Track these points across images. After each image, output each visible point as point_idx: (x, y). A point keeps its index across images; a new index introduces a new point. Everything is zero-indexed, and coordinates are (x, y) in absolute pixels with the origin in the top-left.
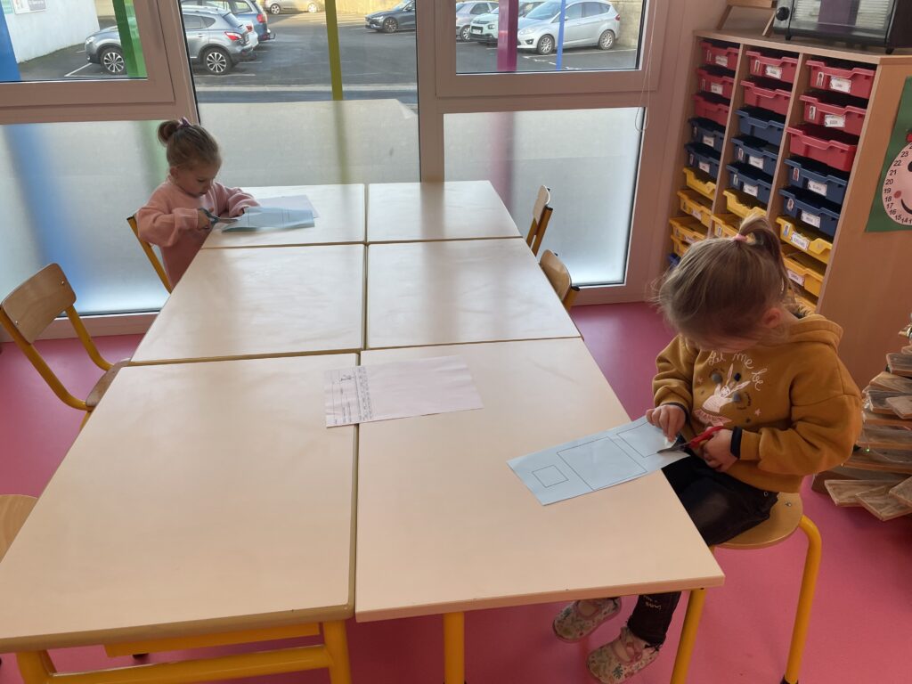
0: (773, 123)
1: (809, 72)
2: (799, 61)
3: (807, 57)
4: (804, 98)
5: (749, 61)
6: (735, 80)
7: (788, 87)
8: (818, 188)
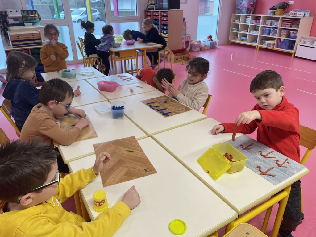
0: (158, 21)
1: (161, 13)
2: (159, 12)
3: (160, 12)
4: (161, 17)
5: (153, 13)
6: (152, 16)
7: (159, 16)
8: (165, 28)
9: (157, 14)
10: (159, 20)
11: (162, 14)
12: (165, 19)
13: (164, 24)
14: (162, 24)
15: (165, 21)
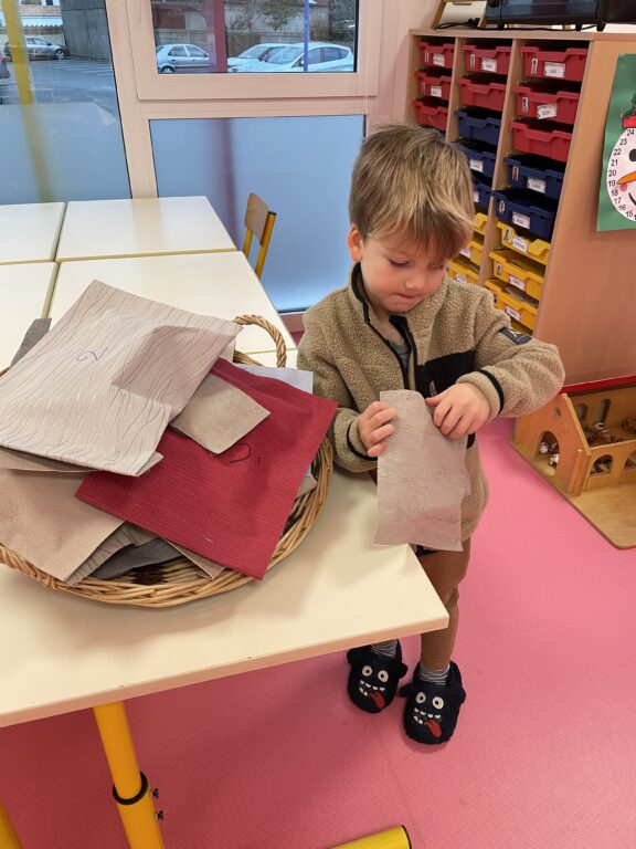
0: (490, 120)
1: (523, 60)
2: (514, 48)
3: (521, 43)
4: (521, 89)
5: (465, 56)
6: (453, 79)
7: (503, 79)
8: (537, 186)
9: (490, 66)
10: (498, 115)
11: (534, 70)
12: (547, 112)
13: (540, 151)
14: (525, 149)
15: (547, 125)
